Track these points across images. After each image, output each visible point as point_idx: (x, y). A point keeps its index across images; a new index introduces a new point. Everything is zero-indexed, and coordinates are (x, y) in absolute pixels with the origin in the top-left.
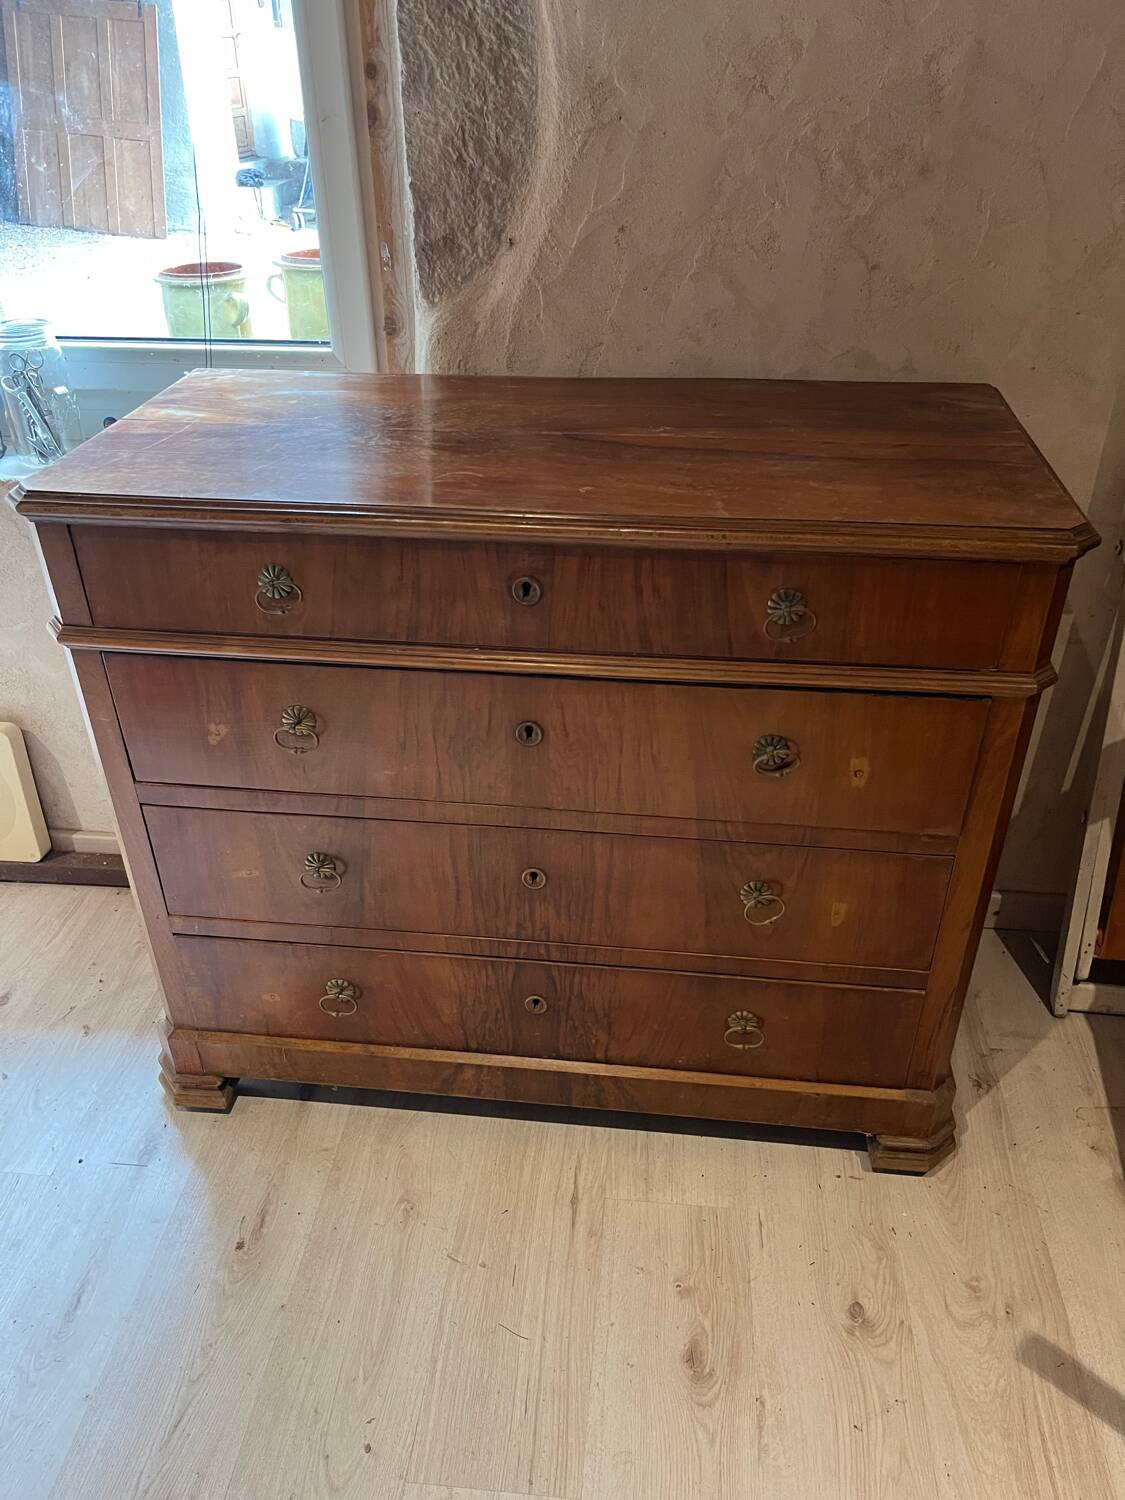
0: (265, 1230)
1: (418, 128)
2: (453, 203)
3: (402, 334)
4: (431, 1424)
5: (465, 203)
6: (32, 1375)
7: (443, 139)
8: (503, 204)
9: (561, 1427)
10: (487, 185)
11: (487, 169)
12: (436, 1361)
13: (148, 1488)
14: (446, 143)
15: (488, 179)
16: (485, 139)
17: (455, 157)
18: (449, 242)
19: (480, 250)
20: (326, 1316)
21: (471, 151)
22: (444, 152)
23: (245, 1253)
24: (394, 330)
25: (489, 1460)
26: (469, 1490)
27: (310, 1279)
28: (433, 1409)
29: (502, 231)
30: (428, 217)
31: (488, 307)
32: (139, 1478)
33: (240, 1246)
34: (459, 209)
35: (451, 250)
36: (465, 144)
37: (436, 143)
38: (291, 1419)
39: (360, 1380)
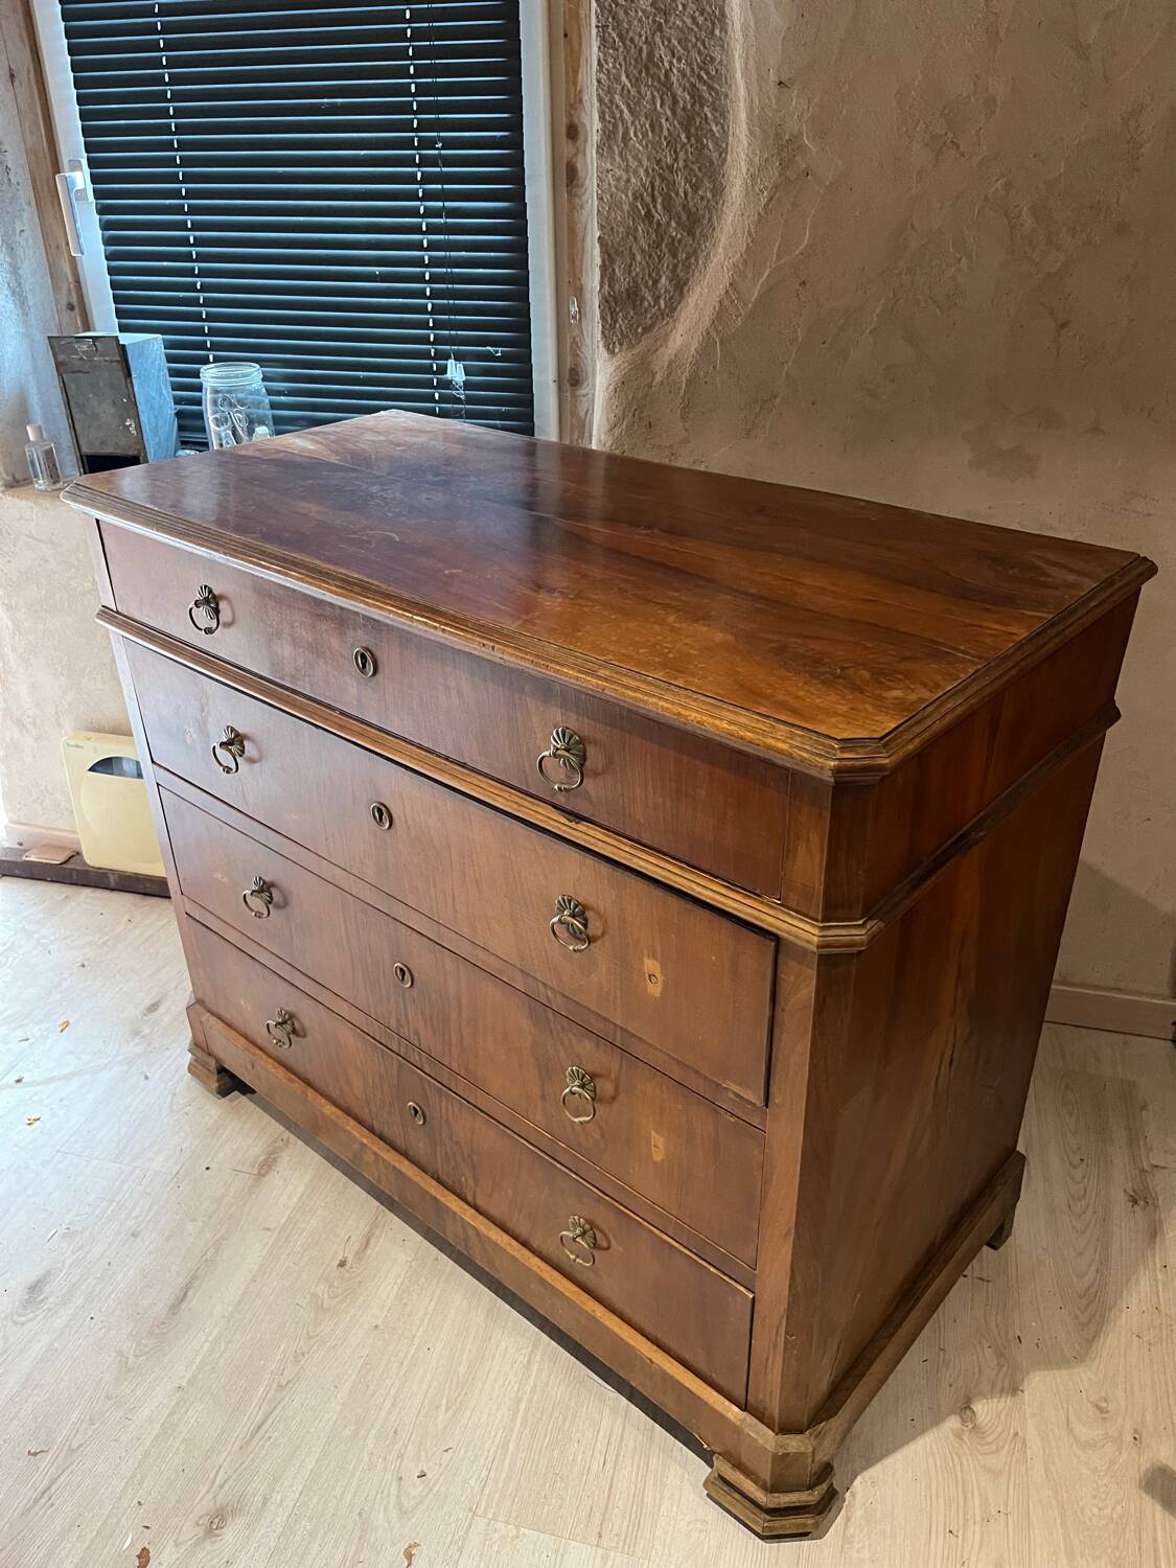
0: (369, 1252)
1: (610, 185)
2: (639, 257)
3: (585, 385)
4: (507, 1462)
5: (650, 256)
6: (132, 1359)
7: (633, 195)
8: (688, 258)
9: (639, 1486)
10: (673, 240)
11: (673, 224)
12: (520, 1401)
13: (224, 1484)
14: (635, 198)
15: (674, 234)
16: (673, 195)
17: (643, 213)
18: (633, 295)
19: (662, 302)
20: (416, 1342)
21: (659, 207)
22: (633, 207)
23: (348, 1271)
24: (578, 381)
25: (561, 1506)
26: (536, 1533)
27: (406, 1304)
28: (511, 1446)
29: (685, 284)
30: (614, 270)
31: (666, 358)
32: (218, 1471)
33: (342, 1264)
34: (644, 263)
35: (634, 302)
36: (654, 200)
37: (626, 199)
38: (371, 1436)
39: (443, 1408)
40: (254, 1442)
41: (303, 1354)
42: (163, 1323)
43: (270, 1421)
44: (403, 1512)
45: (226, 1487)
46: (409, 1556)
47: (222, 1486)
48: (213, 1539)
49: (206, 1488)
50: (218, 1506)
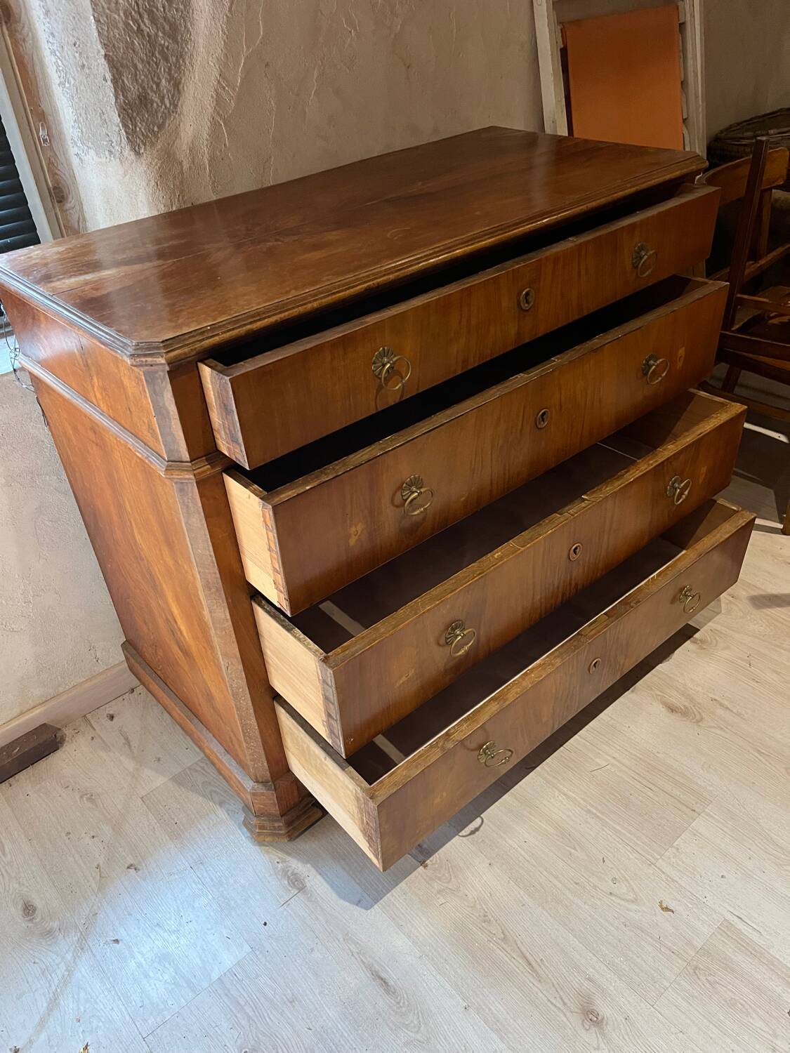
1: (103, 8)
2: (140, 66)
3: (70, 199)
4: (626, 833)
5: (149, 64)
7: (124, 14)
8: (178, 61)
9: (671, 780)
10: (163, 48)
11: (161, 34)
12: (589, 810)
14: (127, 17)
15: (163, 42)
16: (155, 10)
17: (135, 28)
18: (144, 100)
19: (167, 101)
20: (516, 846)
21: (146, 21)
22: (127, 24)
24: (63, 197)
25: (668, 820)
26: (679, 839)
29: (180, 83)
30: (123, 81)
31: (185, 147)
33: (426, 865)
34: (146, 70)
35: (146, 106)
36: (141, 16)
37: (119, 17)
38: (572, 898)
39: (573, 851)
40: (540, 972)
41: (485, 916)
42: (398, 1003)
43: (528, 955)
44: (635, 901)
45: (566, 1001)
46: (667, 909)
47: (565, 1004)
48: (605, 1023)
49: (562, 1015)
50: (579, 1011)
